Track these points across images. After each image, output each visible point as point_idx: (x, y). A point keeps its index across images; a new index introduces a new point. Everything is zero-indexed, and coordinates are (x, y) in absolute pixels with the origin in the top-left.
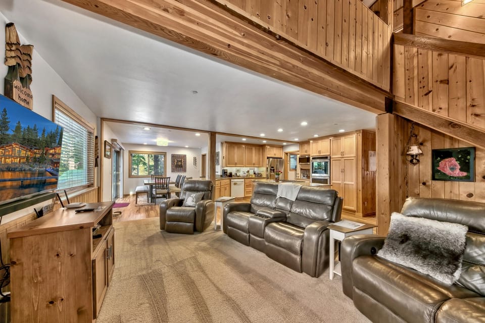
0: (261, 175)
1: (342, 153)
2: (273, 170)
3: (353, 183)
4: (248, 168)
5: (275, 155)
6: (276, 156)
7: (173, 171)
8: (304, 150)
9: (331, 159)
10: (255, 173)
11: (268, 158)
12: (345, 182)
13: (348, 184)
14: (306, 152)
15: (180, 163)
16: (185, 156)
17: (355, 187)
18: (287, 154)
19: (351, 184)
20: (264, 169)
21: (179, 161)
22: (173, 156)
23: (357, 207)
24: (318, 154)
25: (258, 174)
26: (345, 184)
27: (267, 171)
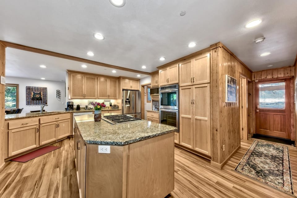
0: (118, 107)
1: (193, 80)
2: (129, 102)
3: (206, 118)
4: (103, 100)
5: (131, 87)
6: (133, 89)
7: (28, 103)
8: (155, 81)
9: (180, 88)
10: (111, 105)
11: (123, 90)
12: (196, 117)
13: (200, 120)
14: (156, 83)
15: (38, 96)
16: (46, 89)
17: (208, 123)
18: (143, 86)
19: (204, 120)
20: (120, 101)
21: (37, 94)
22: (29, 89)
23: (213, 152)
24: (166, 83)
25: (115, 106)
26: (196, 119)
27: (123, 103)
